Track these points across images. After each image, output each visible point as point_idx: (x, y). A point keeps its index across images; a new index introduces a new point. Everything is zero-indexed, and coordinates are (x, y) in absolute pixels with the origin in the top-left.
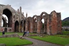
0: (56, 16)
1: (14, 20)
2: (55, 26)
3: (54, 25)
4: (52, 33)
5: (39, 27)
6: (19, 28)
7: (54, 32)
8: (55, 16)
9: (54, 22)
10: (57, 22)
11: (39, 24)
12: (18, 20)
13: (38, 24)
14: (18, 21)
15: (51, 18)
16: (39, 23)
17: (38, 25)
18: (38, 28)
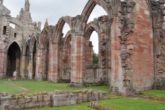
0: (147, 13)
1: (4, 39)
2: (145, 51)
3: (141, 50)
4: (135, 84)
5: (78, 57)
6: (23, 66)
7: (141, 80)
8: (142, 11)
9: (141, 37)
10: (151, 36)
11: (79, 46)
12: (18, 40)
13: (75, 45)
14: (19, 43)
15: (129, 16)
16: (79, 43)
17: (76, 50)
18: (75, 61)
